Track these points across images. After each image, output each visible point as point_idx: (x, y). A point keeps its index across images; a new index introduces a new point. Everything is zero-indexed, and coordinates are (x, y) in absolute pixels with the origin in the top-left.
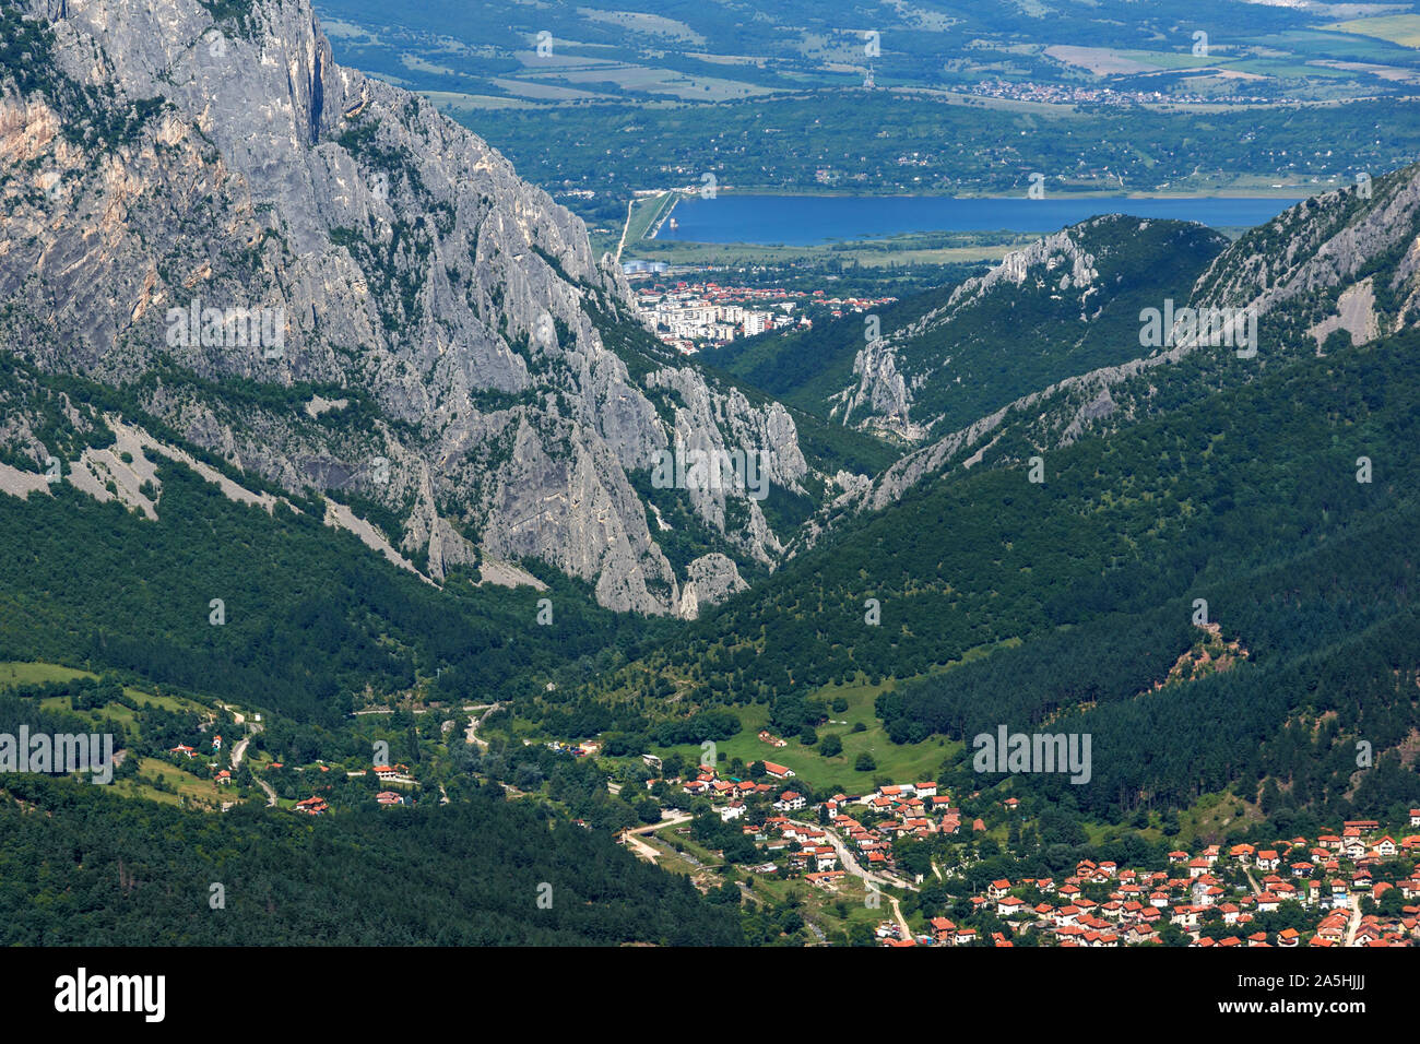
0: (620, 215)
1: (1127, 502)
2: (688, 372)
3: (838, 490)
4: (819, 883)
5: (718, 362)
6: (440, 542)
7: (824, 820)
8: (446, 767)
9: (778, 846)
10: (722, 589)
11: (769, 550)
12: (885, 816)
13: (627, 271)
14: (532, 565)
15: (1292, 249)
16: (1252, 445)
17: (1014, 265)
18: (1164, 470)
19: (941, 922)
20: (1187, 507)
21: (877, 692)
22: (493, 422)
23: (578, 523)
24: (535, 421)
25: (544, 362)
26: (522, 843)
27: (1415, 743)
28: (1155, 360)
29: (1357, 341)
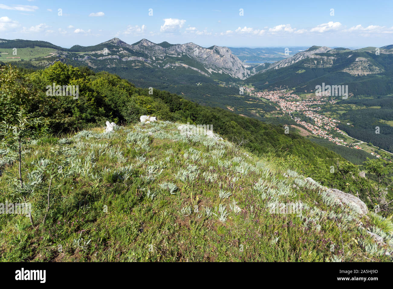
0: (243, 61)
1: (264, 76)
2: (245, 69)
3: (251, 74)
4: (248, 92)
5: (247, 69)
6: (234, 76)
7: (248, 89)
8: (233, 86)
10: (246, 79)
11: (248, 77)
12: (251, 89)
13: (243, 64)
14: (237, 77)
15: (274, 64)
16: (270, 74)
17: (261, 65)
18: (266, 74)
19: (253, 94)
20: (267, 76)
21: (252, 84)
23: (240, 75)
24: (238, 71)
25: (239, 68)
26: (235, 89)
27: (276, 88)
28: (267, 69)
29: (276, 69)
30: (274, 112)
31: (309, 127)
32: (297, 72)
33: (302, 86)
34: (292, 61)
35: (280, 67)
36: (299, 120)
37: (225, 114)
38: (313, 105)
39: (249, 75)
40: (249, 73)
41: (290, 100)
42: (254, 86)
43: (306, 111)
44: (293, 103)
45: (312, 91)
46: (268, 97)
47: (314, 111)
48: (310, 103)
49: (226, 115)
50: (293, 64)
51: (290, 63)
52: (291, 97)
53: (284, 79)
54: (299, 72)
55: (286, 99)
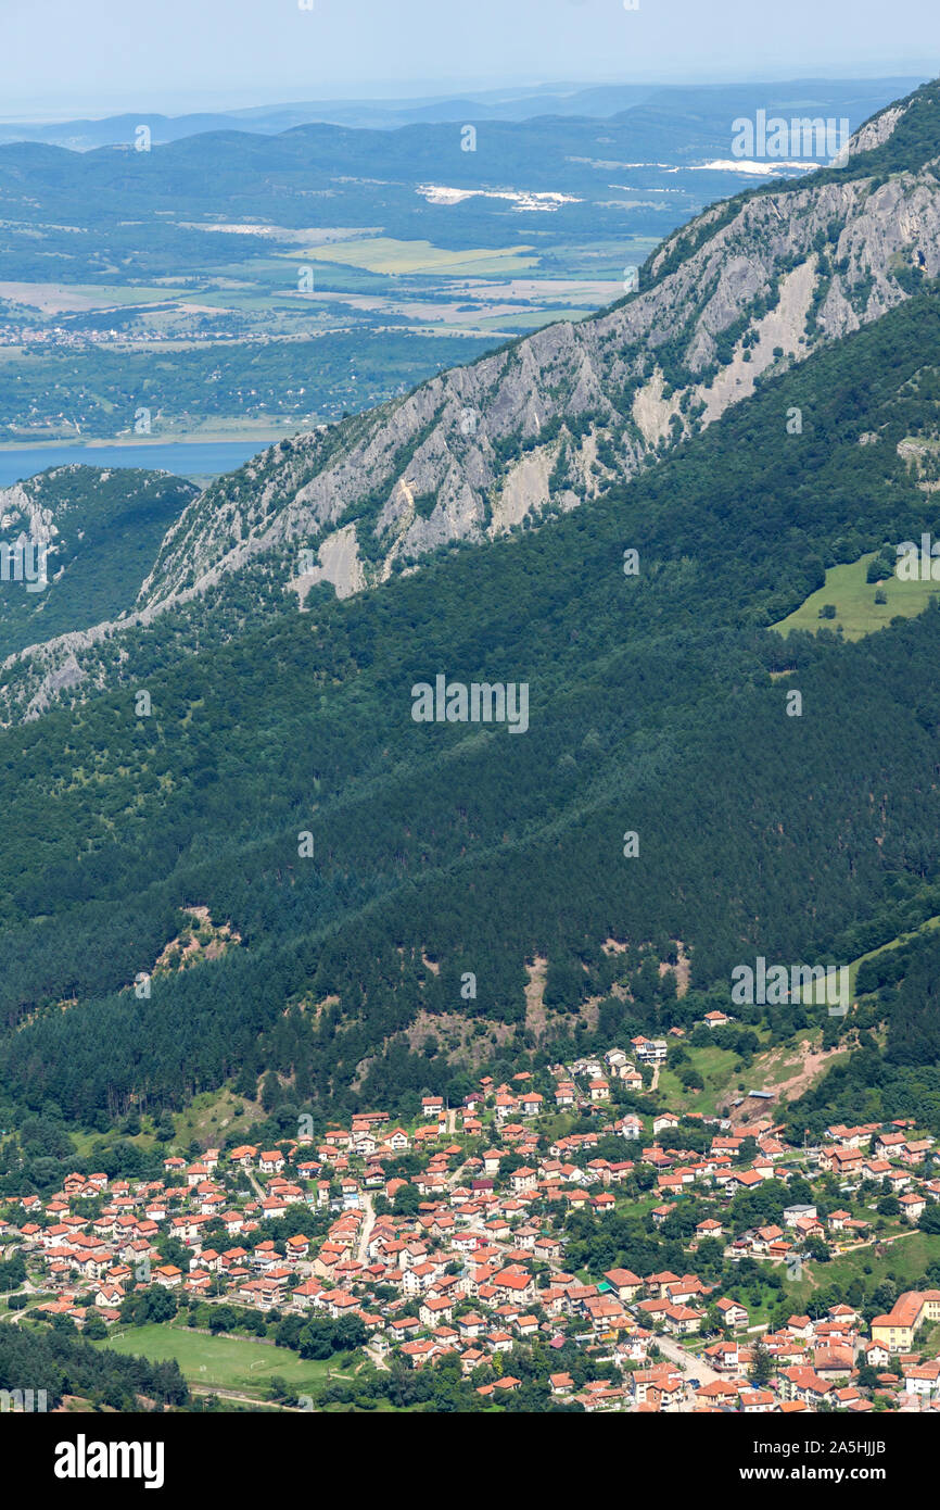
1: (102, 779)
15: (267, 497)
16: (234, 711)
18: (139, 742)
20: (166, 781)
27: (424, 1026)
28: (125, 623)
29: (342, 594)
32: (804, 620)
34: (625, 403)
35: (417, 537)
41: (811, 1279)
44: (893, 1335)
46: (320, 1282)
50: (661, 452)
51: (602, 447)
52: (832, 1199)
53: (562, 803)
54: (829, 612)
55: (729, 1252)
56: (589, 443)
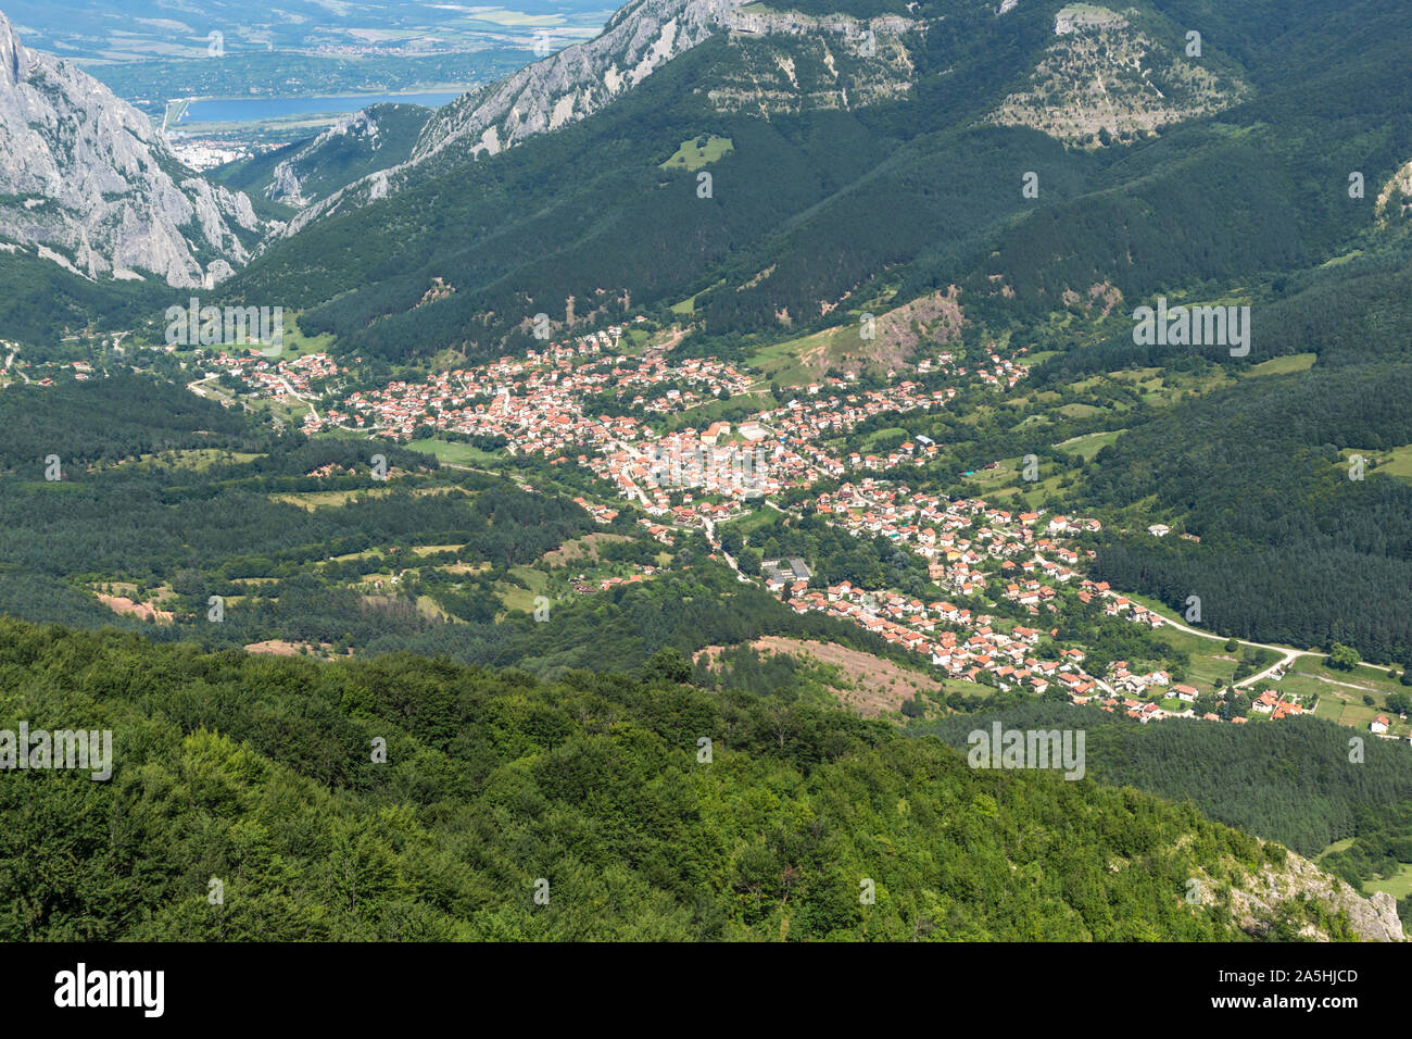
0: (162, 111)
1: (399, 227)
2: (200, 179)
3: (272, 229)
4: (278, 400)
5: (213, 175)
6: (95, 263)
7: (278, 372)
8: (106, 361)
9: (258, 385)
10: (224, 275)
11: (243, 257)
12: (304, 369)
13: (168, 136)
14: (137, 269)
15: (461, 115)
16: (450, 200)
17: (341, 126)
18: (413, 213)
19: (332, 412)
20: (424, 228)
21: (296, 316)
22: (113, 207)
23: (156, 250)
24: (132, 205)
25: (134, 178)
26: (144, 392)
27: (528, 323)
28: (406, 165)
29: (491, 153)
30: (569, 550)
31: (894, 628)
32: (672, 163)
33: (738, 279)
34: (601, 77)
35: (520, 130)
36: (801, 574)
37: (90, 674)
38: (872, 424)
39: (250, 239)
40: (248, 218)
41: (678, 418)
42: (324, 339)
43: (829, 485)
44: (709, 439)
45: (826, 307)
46: (489, 422)
47: (895, 476)
48: (840, 409)
49: (104, 691)
50: (616, 96)
51: (593, 94)
52: (685, 387)
53: (579, 235)
54: (682, 160)
55: (646, 408)
56: (588, 93)
